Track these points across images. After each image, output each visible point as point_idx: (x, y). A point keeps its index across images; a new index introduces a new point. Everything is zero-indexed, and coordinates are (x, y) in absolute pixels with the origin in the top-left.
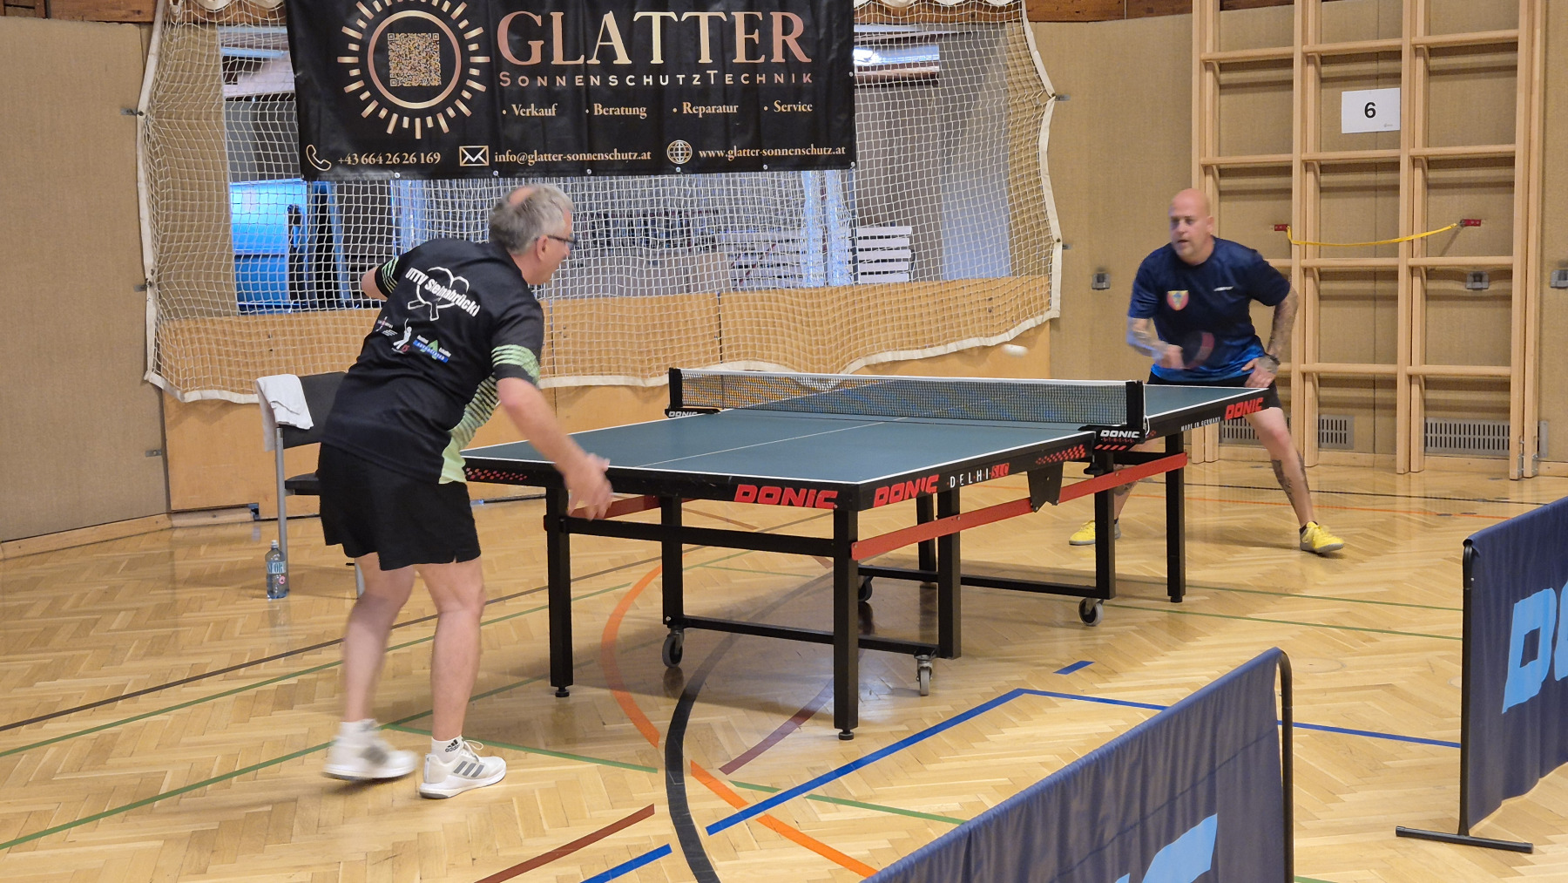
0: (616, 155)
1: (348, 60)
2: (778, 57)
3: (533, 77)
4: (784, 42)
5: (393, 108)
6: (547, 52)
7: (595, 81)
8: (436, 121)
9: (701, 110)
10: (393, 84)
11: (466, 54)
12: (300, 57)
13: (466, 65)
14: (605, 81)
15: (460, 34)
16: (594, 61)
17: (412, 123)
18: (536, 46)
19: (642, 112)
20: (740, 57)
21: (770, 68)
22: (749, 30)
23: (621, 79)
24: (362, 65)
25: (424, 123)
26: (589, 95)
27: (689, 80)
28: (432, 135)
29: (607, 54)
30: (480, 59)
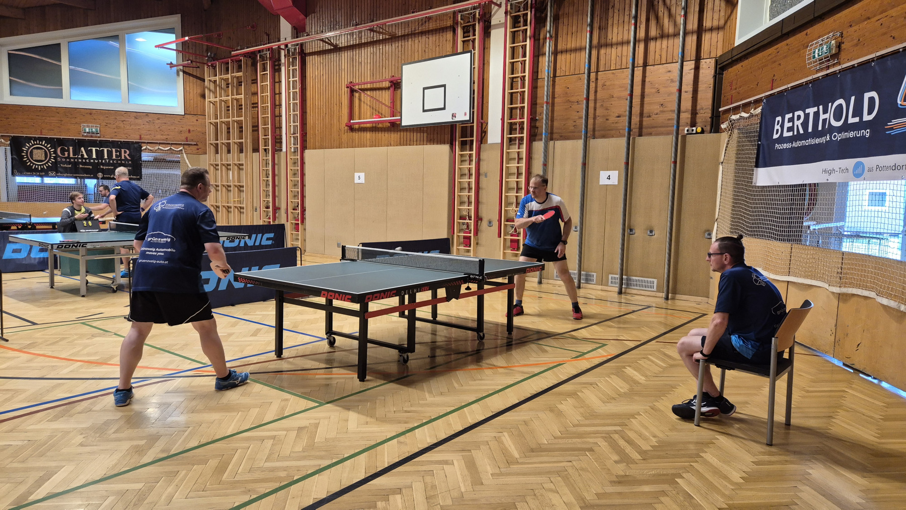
0: (85, 175)
1: (24, 154)
2: (123, 158)
3: (66, 160)
4: (125, 155)
5: (34, 164)
6: (69, 154)
7: (80, 160)
8: (43, 167)
9: (105, 167)
10: (34, 159)
11: (50, 154)
12: (14, 153)
13: (50, 156)
14: (82, 161)
15: (49, 150)
16: (80, 157)
17: (38, 167)
18: (66, 153)
19: (91, 167)
20: (114, 157)
21: (121, 160)
22: (116, 151)
23: (86, 160)
24: (27, 155)
25: (41, 167)
26: (78, 163)
27: (102, 161)
28: (43, 170)
29: (82, 155)
30: (54, 155)
